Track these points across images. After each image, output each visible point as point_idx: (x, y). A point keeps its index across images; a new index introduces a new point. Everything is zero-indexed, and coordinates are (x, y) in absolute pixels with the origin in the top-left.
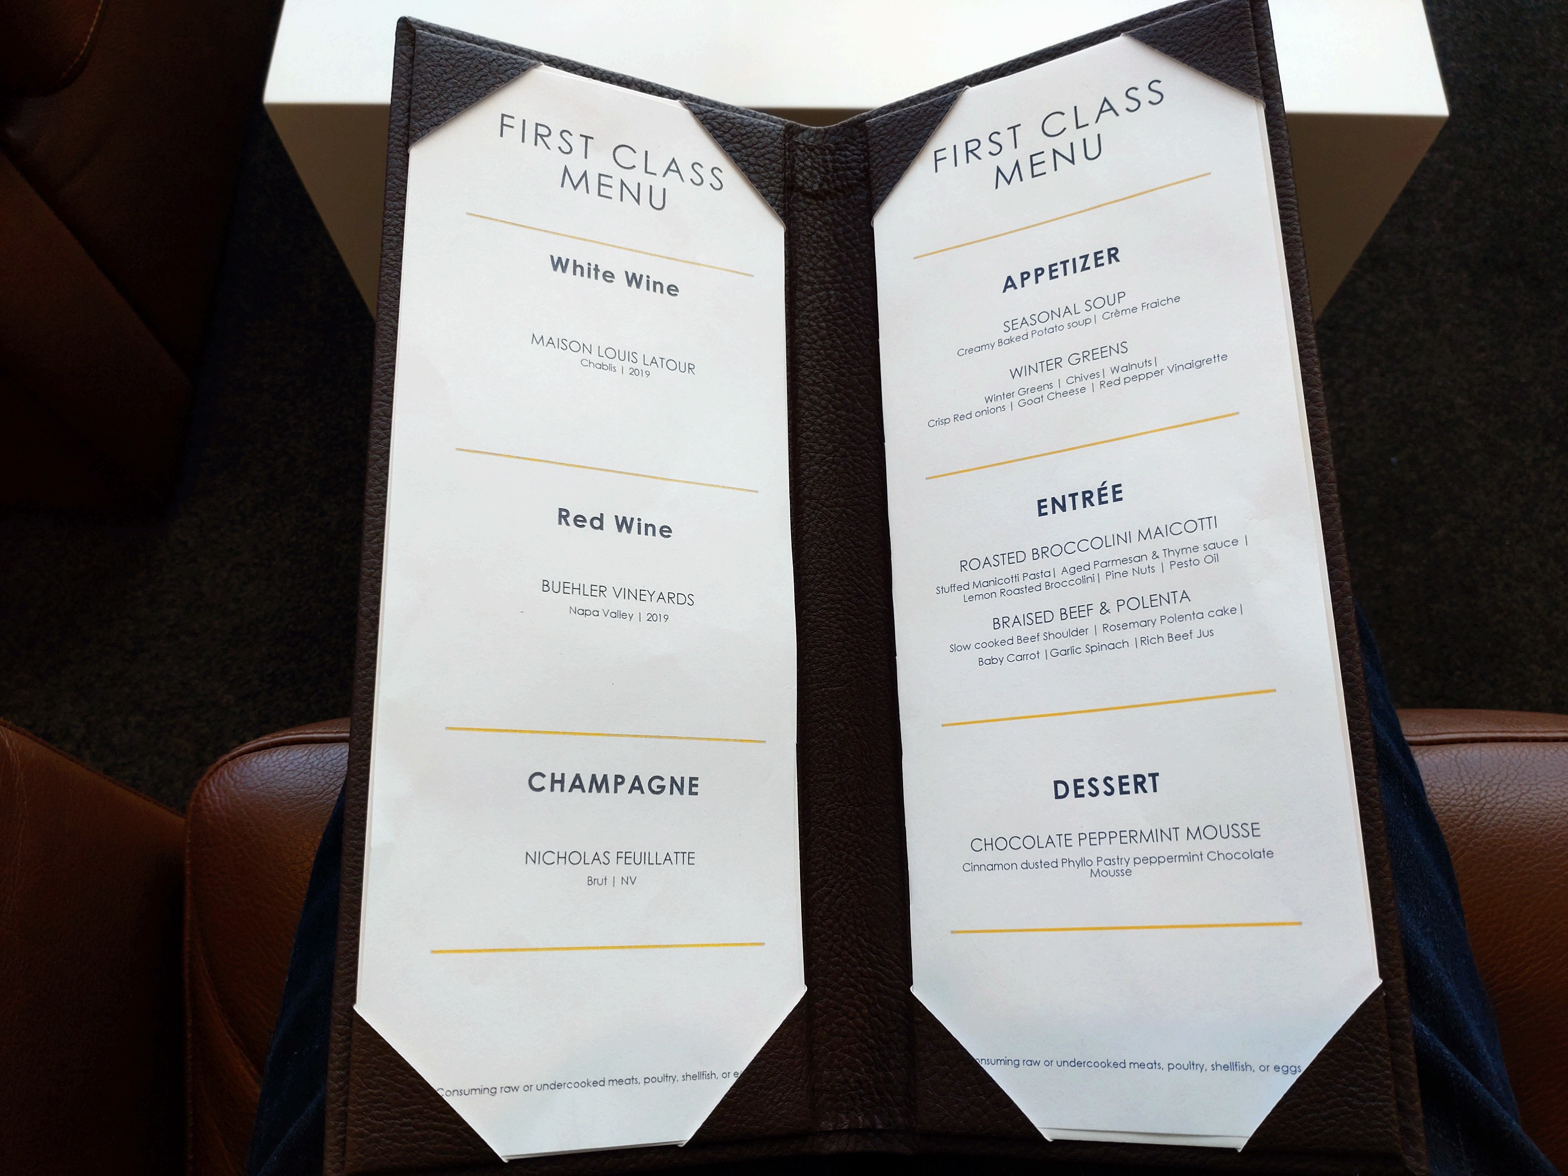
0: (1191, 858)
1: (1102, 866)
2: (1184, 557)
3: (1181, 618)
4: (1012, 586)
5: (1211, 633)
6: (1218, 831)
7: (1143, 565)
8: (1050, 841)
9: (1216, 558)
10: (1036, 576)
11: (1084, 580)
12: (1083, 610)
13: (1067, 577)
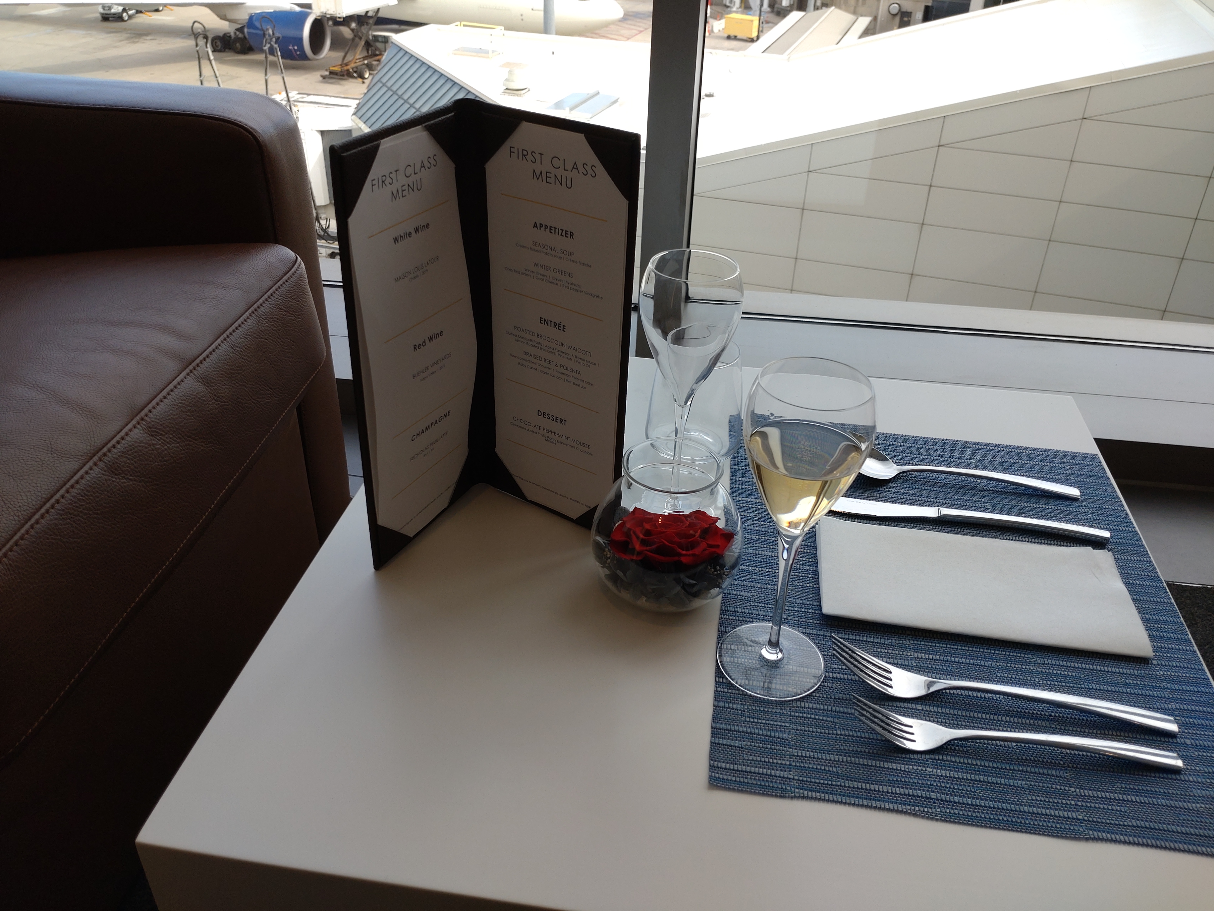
0: (572, 447)
1: (548, 439)
2: (581, 361)
3: (578, 379)
4: (531, 343)
5: (585, 388)
6: (580, 443)
7: (569, 357)
8: (535, 426)
9: (589, 366)
10: (537, 343)
11: (552, 352)
12: (551, 362)
13: (546, 348)
